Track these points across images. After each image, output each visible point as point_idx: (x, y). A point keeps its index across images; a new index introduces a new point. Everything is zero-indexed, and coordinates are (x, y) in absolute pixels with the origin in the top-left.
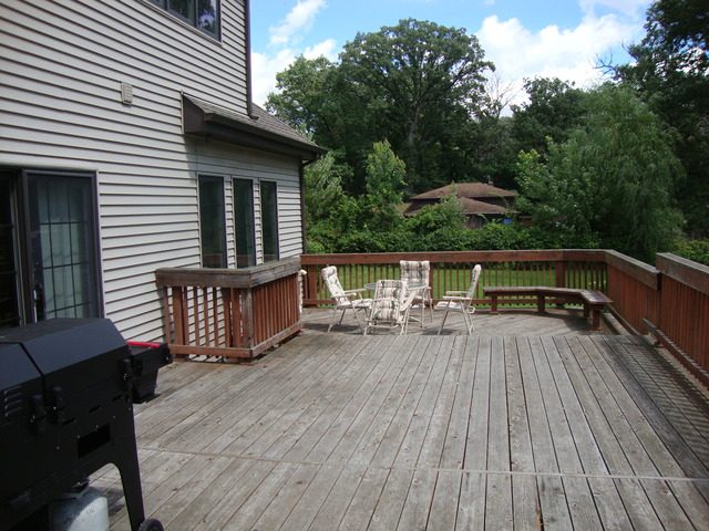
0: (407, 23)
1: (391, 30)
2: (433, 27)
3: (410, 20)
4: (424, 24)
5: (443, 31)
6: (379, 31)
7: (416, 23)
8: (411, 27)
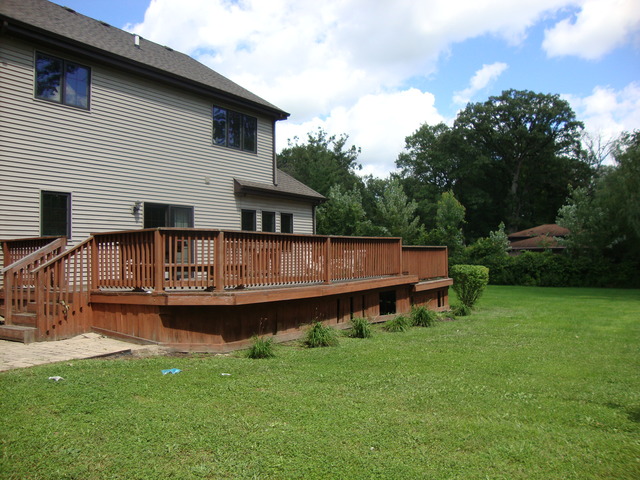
0: (509, 93)
1: (497, 99)
2: (532, 95)
3: (512, 90)
4: (523, 93)
5: (541, 97)
6: (487, 100)
7: (517, 93)
8: (513, 97)
